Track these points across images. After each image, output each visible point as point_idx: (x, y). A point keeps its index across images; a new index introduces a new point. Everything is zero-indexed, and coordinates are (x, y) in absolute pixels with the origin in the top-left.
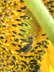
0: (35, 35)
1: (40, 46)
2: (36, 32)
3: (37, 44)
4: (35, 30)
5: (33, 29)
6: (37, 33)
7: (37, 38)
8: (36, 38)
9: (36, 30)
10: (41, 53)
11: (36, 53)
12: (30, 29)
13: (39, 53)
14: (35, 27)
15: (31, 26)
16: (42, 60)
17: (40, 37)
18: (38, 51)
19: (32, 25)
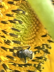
0: (33, 37)
1: (39, 51)
2: (34, 32)
3: (35, 48)
4: (32, 30)
5: (29, 28)
6: (35, 34)
7: (35, 40)
8: (33, 40)
9: (34, 29)
10: (40, 60)
11: (33, 61)
12: (26, 27)
13: (38, 61)
14: (33, 25)
15: (27, 24)
16: (42, 69)
17: (39, 40)
18: (37, 58)
19: (29, 22)
